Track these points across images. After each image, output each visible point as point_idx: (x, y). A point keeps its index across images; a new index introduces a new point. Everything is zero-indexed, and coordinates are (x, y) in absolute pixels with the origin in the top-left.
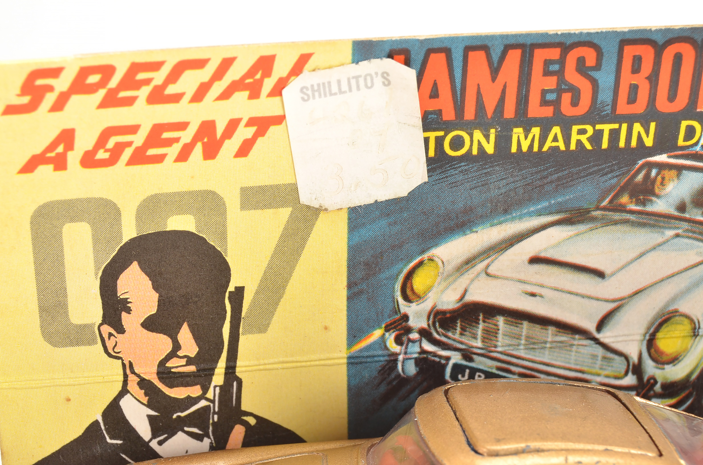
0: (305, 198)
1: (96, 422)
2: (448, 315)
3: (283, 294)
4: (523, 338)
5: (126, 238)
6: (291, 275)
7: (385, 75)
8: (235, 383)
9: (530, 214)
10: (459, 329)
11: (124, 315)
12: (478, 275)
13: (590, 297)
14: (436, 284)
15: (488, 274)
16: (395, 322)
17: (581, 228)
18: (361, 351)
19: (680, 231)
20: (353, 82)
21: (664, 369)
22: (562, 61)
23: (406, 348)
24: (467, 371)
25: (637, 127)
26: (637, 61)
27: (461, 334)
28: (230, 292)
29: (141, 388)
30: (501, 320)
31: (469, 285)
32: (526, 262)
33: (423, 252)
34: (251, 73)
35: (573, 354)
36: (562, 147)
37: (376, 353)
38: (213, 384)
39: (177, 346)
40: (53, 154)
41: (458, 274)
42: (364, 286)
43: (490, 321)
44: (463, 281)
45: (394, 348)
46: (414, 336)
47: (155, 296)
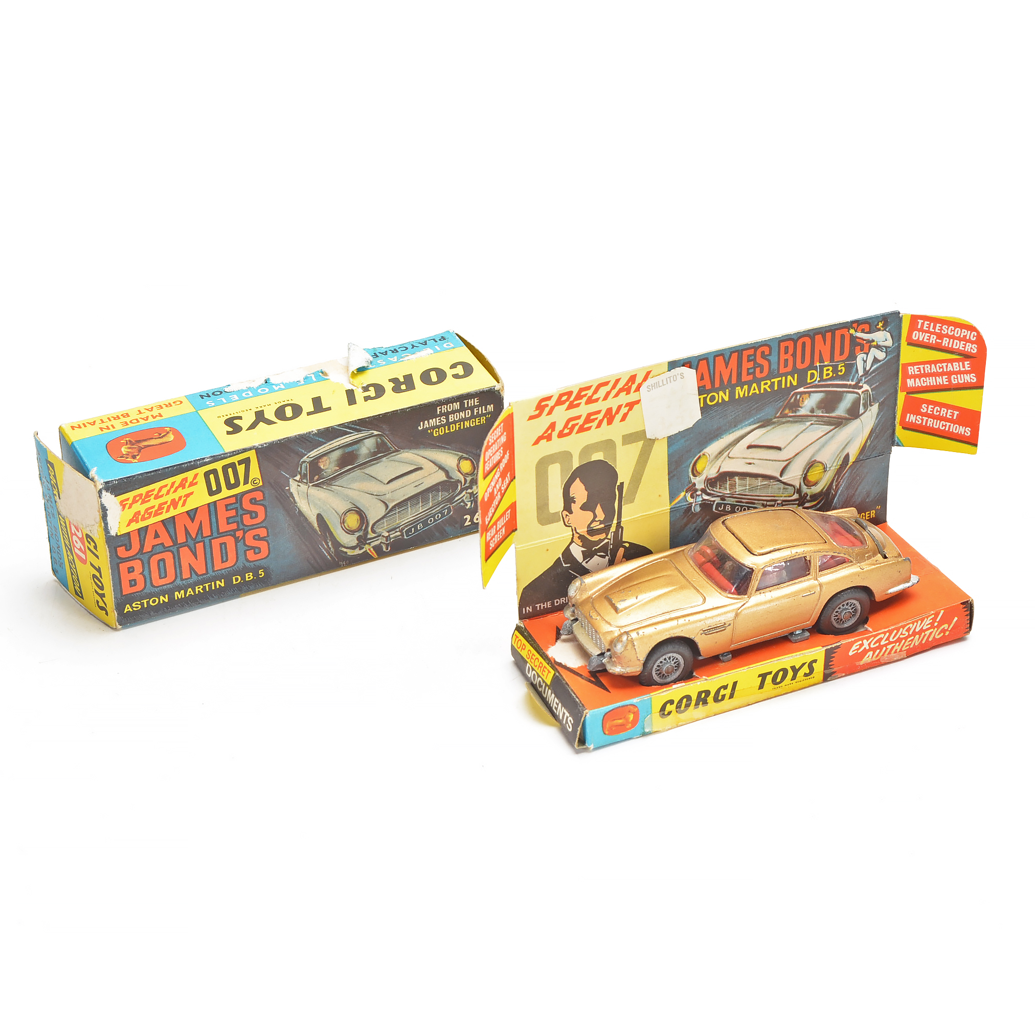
0: (648, 436)
1: (559, 558)
2: (713, 480)
3: (640, 482)
4: (748, 485)
5: (574, 468)
6: (644, 471)
7: (682, 374)
8: (620, 529)
9: (746, 426)
10: (718, 486)
11: (573, 505)
12: (725, 458)
13: (775, 461)
14: (707, 466)
15: (729, 457)
16: (690, 487)
17: (769, 428)
18: (676, 504)
19: (813, 422)
20: (668, 379)
21: (811, 488)
22: (755, 355)
23: (696, 499)
24: (723, 505)
25: (789, 378)
26: (787, 348)
27: (720, 488)
28: (618, 485)
29: (579, 539)
30: (737, 478)
31: (721, 464)
32: (746, 449)
33: (700, 452)
34: (627, 384)
36: (758, 393)
37: (682, 504)
38: (611, 531)
39: (595, 516)
40: (546, 435)
41: (716, 459)
42: (675, 473)
43: (732, 480)
44: (719, 462)
45: (690, 500)
46: (699, 493)
47: (586, 493)
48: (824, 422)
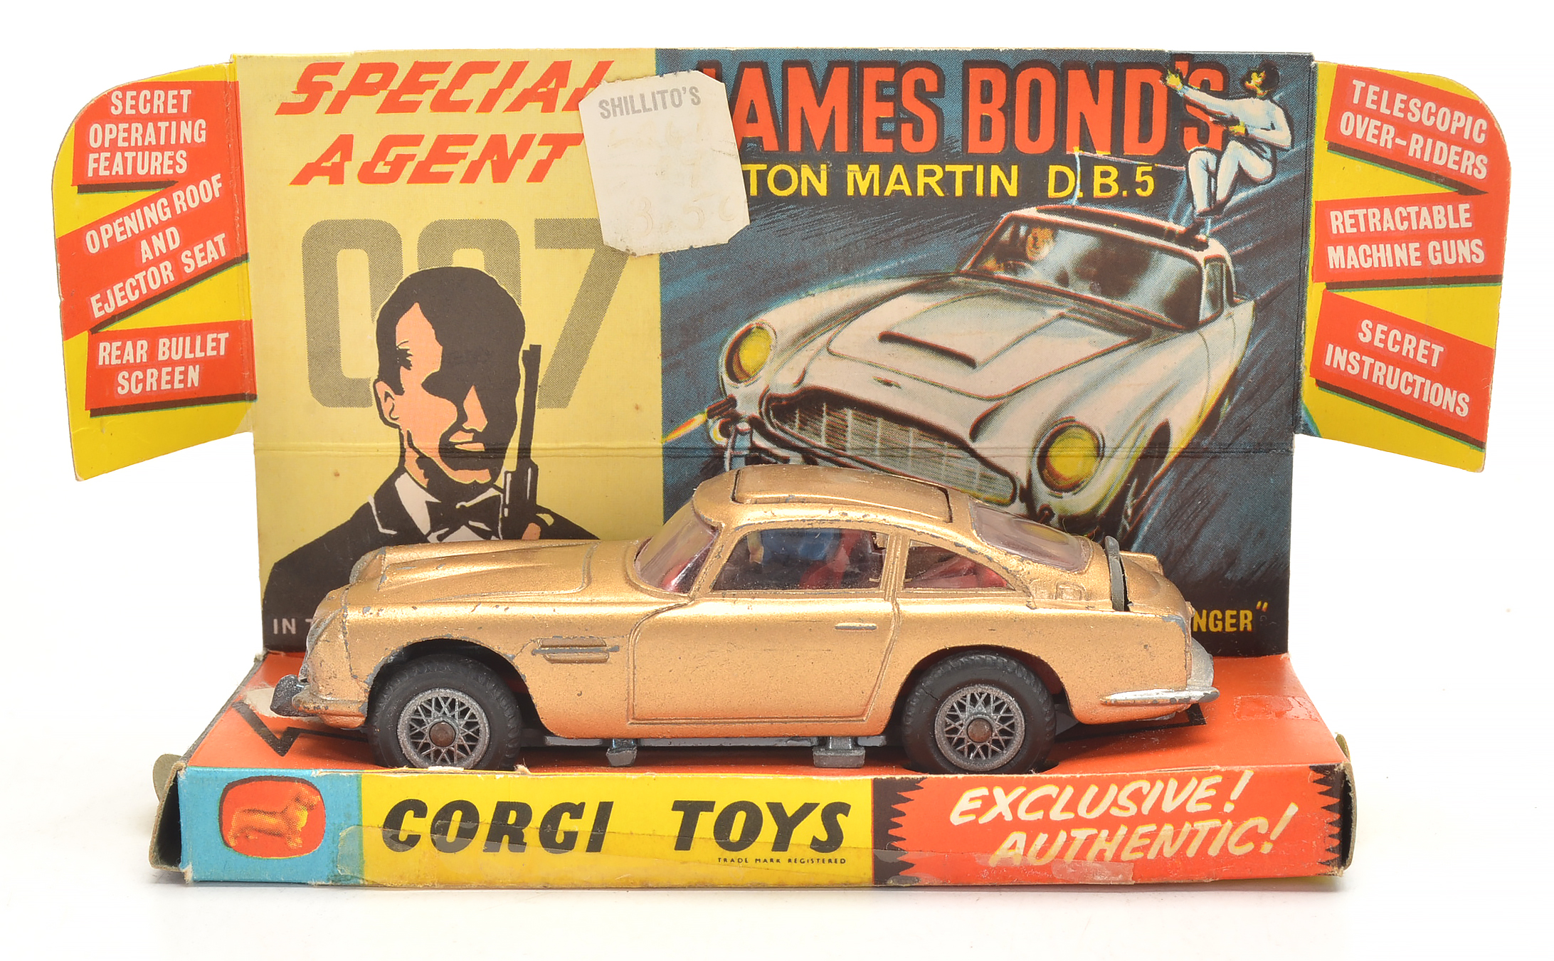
0: (609, 238)
1: (367, 505)
2: (784, 402)
3: (586, 359)
4: (878, 440)
5: (406, 274)
6: (594, 334)
7: (694, 91)
8: (530, 470)
9: (877, 276)
10: (797, 421)
11: (402, 368)
12: (819, 351)
13: (958, 392)
14: (768, 360)
15: (830, 352)
16: (720, 406)
17: (941, 298)
18: (679, 440)
19: (1064, 311)
20: (658, 97)
21: (1061, 498)
22: (897, 84)
23: (734, 442)
25: (996, 171)
26: (987, 88)
27: (801, 429)
28: (524, 351)
29: (420, 467)
30: (849, 414)
31: (809, 364)
32: (877, 339)
33: (750, 317)
34: (544, 81)
35: (943, 467)
36: (908, 192)
37: (697, 445)
38: (504, 470)
39: (462, 417)
40: (329, 164)
41: (794, 349)
42: (682, 357)
43: (836, 414)
44: (802, 359)
46: (744, 426)
47: (439, 349)
48: (1098, 318)
